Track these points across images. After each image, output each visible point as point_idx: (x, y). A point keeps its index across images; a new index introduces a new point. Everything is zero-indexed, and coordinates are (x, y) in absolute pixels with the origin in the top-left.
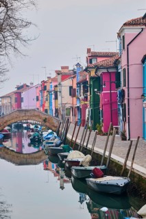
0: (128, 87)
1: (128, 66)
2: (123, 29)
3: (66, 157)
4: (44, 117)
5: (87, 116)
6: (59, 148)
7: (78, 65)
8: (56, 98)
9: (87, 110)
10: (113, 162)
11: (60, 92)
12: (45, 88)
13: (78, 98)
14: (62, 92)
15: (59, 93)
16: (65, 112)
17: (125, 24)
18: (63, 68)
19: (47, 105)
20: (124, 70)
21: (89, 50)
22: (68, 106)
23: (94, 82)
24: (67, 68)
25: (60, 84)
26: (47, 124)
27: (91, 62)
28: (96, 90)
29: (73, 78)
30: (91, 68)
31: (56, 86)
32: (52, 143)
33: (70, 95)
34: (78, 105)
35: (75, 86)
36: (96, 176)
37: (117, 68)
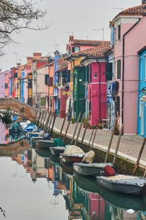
0: (123, 80)
1: (123, 57)
2: (120, 18)
3: (63, 151)
4: (21, 106)
5: (67, 108)
6: (49, 141)
7: (57, 52)
8: (30, 86)
9: (68, 101)
10: (120, 159)
11: (35, 80)
12: (16, 75)
13: (56, 88)
14: (38, 80)
15: (33, 82)
16: (40, 102)
17: (121, 14)
18: (35, 54)
19: (17, 93)
20: (119, 61)
21: (71, 38)
22: (43, 95)
23: (78, 72)
24: (40, 54)
25: (35, 72)
26: (25, 114)
27: (73, 51)
28: (81, 80)
29: (50, 66)
30: (75, 57)
31: (31, 74)
32: (37, 135)
33: (46, 83)
34: (56, 95)
35: (52, 75)
36: (107, 175)
37: (107, 58)
